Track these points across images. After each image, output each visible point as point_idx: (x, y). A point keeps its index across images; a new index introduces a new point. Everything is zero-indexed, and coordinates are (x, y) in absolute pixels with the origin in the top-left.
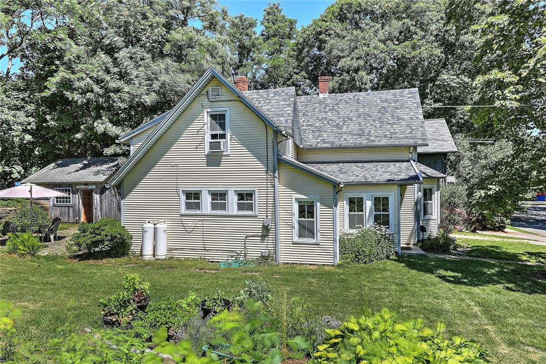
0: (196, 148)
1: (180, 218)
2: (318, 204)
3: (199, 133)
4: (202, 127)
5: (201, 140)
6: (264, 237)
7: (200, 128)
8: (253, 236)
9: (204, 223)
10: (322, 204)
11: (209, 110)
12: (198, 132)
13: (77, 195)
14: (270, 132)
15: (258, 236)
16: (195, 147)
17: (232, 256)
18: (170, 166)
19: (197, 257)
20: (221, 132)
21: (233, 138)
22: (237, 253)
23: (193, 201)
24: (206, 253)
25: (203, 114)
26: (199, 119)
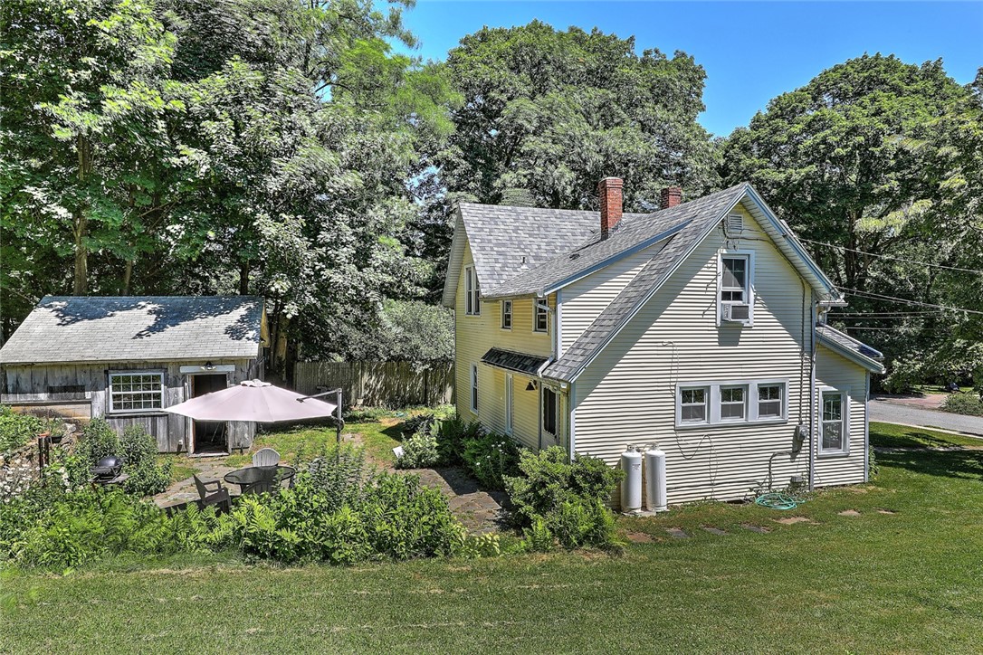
0: (703, 315)
1: (675, 435)
2: (849, 398)
3: (709, 289)
4: (713, 279)
5: (711, 301)
6: (795, 453)
7: (710, 281)
8: (781, 454)
9: (713, 440)
10: (854, 398)
11: (725, 252)
12: (707, 287)
13: (181, 389)
14: (808, 293)
15: (787, 453)
16: (702, 312)
17: (751, 490)
18: (661, 344)
19: (701, 498)
20: (738, 289)
21: (758, 300)
22: (758, 483)
23: (693, 404)
24: (715, 489)
25: (715, 258)
26: (709, 265)
